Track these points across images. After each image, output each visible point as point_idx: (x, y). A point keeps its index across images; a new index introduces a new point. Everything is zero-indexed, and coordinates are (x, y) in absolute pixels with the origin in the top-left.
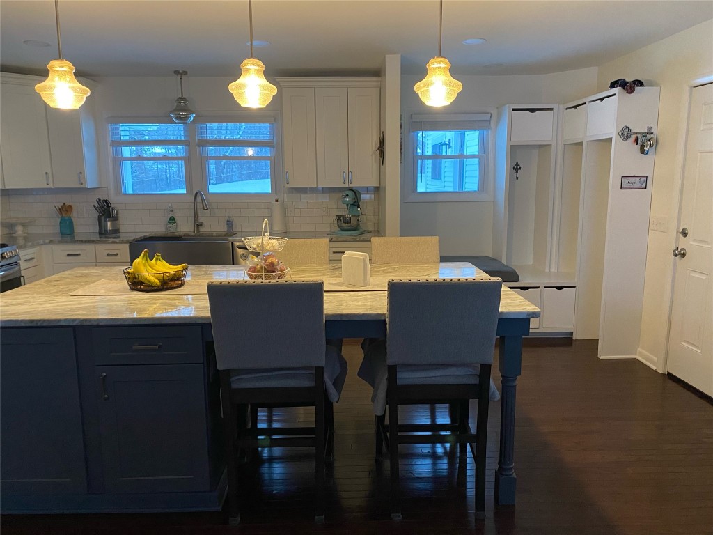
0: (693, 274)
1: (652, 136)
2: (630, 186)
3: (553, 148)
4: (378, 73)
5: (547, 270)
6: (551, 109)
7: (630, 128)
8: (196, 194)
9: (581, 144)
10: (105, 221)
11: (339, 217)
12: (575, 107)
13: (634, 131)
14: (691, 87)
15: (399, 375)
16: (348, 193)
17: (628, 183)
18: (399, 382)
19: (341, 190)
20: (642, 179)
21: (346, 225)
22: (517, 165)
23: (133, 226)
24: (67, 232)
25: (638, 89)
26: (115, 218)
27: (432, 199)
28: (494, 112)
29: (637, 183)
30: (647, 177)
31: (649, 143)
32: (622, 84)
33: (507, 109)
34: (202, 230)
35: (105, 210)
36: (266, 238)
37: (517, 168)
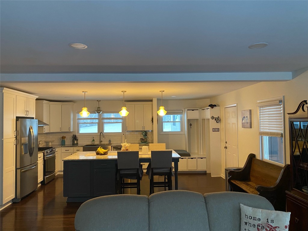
0: (229, 153)
1: (219, 118)
3: (199, 120)
4: (151, 101)
5: (200, 154)
6: (198, 110)
7: (213, 116)
8: (101, 133)
9: (205, 119)
10: (75, 141)
11: (141, 139)
12: (203, 110)
13: (215, 117)
14: (225, 108)
15: (154, 170)
16: (143, 132)
17: (214, 130)
18: (154, 172)
19: (142, 131)
20: (218, 129)
21: (143, 141)
22: (191, 124)
23: (82, 142)
24: (63, 144)
25: (214, 107)
26: (77, 140)
27: (168, 134)
28: (184, 110)
31: (218, 120)
32: (211, 106)
33: (186, 110)
34: (102, 143)
35: (75, 138)
36: (126, 143)
37: (191, 125)
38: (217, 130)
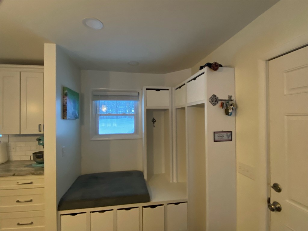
1: (233, 102)
2: (220, 139)
3: (170, 111)
6: (168, 90)
7: (217, 96)
9: (184, 108)
12: (180, 87)
13: (220, 98)
14: (266, 61)
16: (40, 138)
17: (219, 136)
20: (229, 134)
21: (39, 160)
22: (154, 119)
28: (140, 92)
29: (225, 137)
30: (231, 132)
31: (231, 107)
32: (209, 65)
33: (144, 89)
37: (154, 121)
38: (225, 138)
